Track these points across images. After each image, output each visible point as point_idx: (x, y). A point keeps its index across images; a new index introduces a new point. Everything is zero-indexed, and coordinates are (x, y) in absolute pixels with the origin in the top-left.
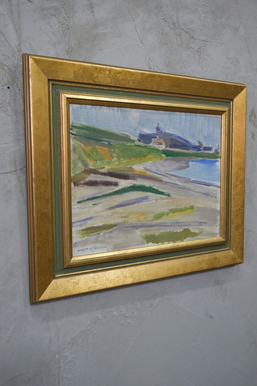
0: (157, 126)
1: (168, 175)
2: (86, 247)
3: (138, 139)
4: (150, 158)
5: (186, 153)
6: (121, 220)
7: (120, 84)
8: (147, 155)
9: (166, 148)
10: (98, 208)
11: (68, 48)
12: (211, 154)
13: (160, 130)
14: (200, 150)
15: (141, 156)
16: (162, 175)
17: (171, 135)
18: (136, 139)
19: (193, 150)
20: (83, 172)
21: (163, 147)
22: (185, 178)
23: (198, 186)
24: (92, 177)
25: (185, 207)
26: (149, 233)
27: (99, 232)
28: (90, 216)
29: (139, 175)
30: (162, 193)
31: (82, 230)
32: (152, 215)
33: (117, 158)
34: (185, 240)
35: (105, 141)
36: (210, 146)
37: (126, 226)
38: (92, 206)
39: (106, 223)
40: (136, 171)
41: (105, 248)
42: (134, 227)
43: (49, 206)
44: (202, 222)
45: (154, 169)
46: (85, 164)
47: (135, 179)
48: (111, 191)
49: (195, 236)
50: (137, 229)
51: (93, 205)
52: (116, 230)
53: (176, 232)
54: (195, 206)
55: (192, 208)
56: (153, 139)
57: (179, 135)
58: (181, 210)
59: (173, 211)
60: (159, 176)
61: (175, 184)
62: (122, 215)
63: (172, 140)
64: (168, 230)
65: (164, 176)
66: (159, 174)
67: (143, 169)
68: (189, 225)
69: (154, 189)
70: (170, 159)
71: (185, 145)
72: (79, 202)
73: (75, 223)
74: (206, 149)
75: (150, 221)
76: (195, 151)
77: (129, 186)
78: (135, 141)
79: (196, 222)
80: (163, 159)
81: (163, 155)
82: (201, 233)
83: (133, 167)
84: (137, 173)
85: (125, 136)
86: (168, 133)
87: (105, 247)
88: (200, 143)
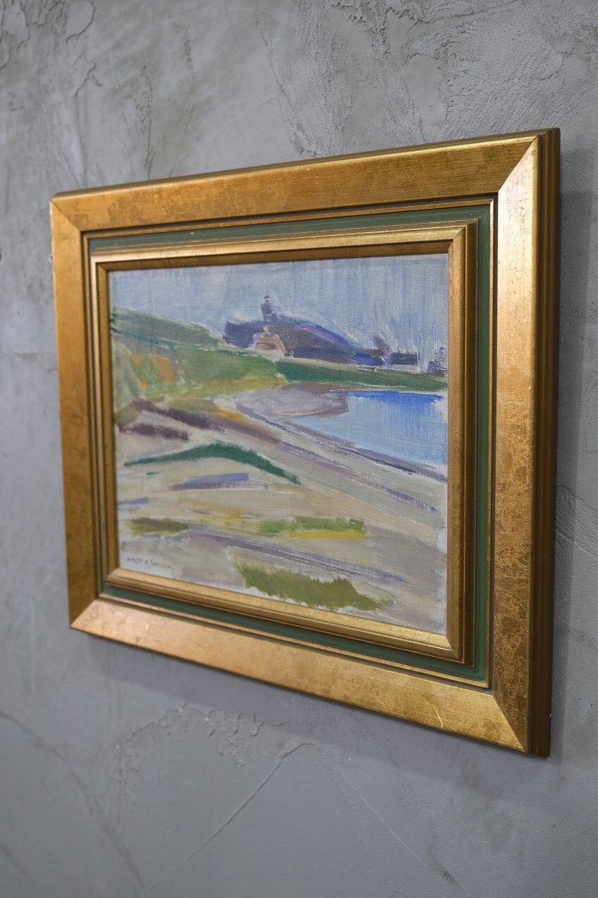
0: (263, 301)
1: (292, 429)
2: (139, 556)
3: (224, 338)
4: (251, 381)
5: (340, 372)
6: (194, 518)
7: (184, 216)
8: (243, 375)
9: (285, 357)
10: (156, 483)
11: (146, 153)
12: (416, 376)
13: (271, 312)
14: (381, 363)
15: (230, 377)
16: (278, 426)
17: (299, 323)
18: (219, 335)
19: (359, 364)
20: (131, 405)
21: (278, 355)
22: (336, 439)
23: (377, 467)
24: (145, 418)
25: (338, 520)
26: (251, 564)
27: (159, 533)
28: (143, 496)
29: (225, 419)
30: (279, 472)
31: (135, 521)
32: (258, 521)
33: (185, 379)
34: (340, 610)
35: (163, 342)
36: (414, 350)
37: (203, 532)
38: (148, 476)
39: (169, 517)
40: (222, 412)
41: (169, 569)
42: (219, 539)
43: (86, 464)
44: (390, 576)
45: (258, 408)
46: (135, 392)
47: (220, 430)
48: (176, 451)
49: (367, 609)
50: (226, 546)
51: (148, 474)
52: (185, 536)
53: (314, 581)
54: (366, 523)
55: (358, 526)
56: (255, 335)
57: (319, 324)
58: (327, 526)
59: (309, 523)
60: (272, 427)
61: (310, 453)
62: (198, 507)
63: (301, 335)
64: (295, 571)
65: (284, 429)
66: (272, 424)
67: (234, 406)
68: (352, 573)
69: (260, 459)
70: (296, 385)
71: (337, 349)
72: (127, 465)
73: (122, 503)
74: (398, 358)
75: (252, 534)
76: (365, 367)
77: (208, 444)
78: (218, 341)
79: (371, 569)
80: (278, 385)
81: (279, 375)
82: (386, 604)
83: (216, 402)
84: (224, 415)
85: (198, 330)
86: (291, 319)
87: (169, 567)
88: (378, 341)
